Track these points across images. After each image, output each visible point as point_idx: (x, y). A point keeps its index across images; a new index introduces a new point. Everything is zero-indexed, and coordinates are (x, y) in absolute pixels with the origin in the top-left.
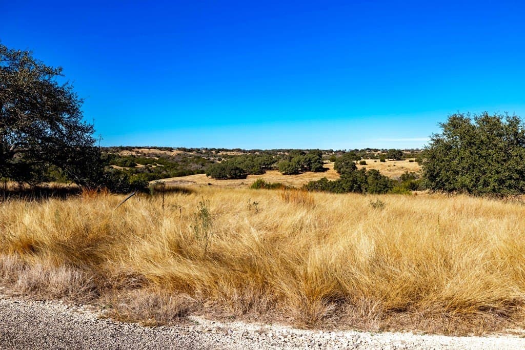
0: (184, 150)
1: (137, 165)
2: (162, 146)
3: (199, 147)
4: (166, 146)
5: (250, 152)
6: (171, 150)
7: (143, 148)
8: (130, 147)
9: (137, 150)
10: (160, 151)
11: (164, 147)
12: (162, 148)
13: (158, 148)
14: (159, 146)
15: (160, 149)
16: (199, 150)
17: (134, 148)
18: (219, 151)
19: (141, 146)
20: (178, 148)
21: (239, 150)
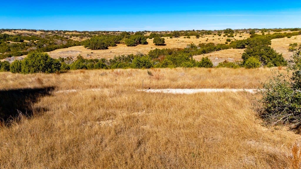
0: (44, 31)
1: (24, 41)
2: (29, 29)
3: (53, 30)
4: (32, 29)
5: (82, 32)
6: (35, 31)
7: (17, 30)
8: (9, 29)
9: (14, 31)
10: (29, 32)
11: (31, 29)
12: (30, 30)
13: (27, 30)
14: (28, 29)
15: (29, 30)
16: (53, 31)
17: (11, 30)
18: (65, 32)
19: (16, 29)
20: (40, 30)
21: (76, 31)
